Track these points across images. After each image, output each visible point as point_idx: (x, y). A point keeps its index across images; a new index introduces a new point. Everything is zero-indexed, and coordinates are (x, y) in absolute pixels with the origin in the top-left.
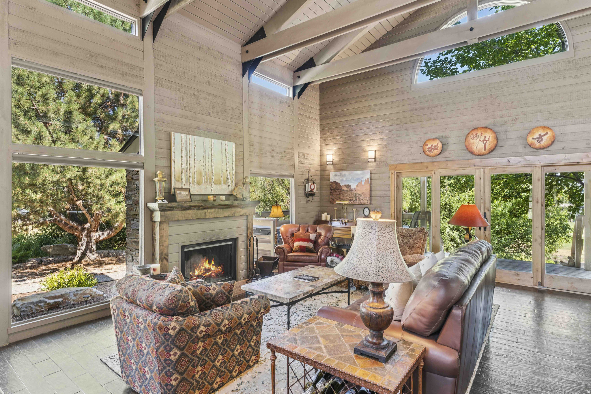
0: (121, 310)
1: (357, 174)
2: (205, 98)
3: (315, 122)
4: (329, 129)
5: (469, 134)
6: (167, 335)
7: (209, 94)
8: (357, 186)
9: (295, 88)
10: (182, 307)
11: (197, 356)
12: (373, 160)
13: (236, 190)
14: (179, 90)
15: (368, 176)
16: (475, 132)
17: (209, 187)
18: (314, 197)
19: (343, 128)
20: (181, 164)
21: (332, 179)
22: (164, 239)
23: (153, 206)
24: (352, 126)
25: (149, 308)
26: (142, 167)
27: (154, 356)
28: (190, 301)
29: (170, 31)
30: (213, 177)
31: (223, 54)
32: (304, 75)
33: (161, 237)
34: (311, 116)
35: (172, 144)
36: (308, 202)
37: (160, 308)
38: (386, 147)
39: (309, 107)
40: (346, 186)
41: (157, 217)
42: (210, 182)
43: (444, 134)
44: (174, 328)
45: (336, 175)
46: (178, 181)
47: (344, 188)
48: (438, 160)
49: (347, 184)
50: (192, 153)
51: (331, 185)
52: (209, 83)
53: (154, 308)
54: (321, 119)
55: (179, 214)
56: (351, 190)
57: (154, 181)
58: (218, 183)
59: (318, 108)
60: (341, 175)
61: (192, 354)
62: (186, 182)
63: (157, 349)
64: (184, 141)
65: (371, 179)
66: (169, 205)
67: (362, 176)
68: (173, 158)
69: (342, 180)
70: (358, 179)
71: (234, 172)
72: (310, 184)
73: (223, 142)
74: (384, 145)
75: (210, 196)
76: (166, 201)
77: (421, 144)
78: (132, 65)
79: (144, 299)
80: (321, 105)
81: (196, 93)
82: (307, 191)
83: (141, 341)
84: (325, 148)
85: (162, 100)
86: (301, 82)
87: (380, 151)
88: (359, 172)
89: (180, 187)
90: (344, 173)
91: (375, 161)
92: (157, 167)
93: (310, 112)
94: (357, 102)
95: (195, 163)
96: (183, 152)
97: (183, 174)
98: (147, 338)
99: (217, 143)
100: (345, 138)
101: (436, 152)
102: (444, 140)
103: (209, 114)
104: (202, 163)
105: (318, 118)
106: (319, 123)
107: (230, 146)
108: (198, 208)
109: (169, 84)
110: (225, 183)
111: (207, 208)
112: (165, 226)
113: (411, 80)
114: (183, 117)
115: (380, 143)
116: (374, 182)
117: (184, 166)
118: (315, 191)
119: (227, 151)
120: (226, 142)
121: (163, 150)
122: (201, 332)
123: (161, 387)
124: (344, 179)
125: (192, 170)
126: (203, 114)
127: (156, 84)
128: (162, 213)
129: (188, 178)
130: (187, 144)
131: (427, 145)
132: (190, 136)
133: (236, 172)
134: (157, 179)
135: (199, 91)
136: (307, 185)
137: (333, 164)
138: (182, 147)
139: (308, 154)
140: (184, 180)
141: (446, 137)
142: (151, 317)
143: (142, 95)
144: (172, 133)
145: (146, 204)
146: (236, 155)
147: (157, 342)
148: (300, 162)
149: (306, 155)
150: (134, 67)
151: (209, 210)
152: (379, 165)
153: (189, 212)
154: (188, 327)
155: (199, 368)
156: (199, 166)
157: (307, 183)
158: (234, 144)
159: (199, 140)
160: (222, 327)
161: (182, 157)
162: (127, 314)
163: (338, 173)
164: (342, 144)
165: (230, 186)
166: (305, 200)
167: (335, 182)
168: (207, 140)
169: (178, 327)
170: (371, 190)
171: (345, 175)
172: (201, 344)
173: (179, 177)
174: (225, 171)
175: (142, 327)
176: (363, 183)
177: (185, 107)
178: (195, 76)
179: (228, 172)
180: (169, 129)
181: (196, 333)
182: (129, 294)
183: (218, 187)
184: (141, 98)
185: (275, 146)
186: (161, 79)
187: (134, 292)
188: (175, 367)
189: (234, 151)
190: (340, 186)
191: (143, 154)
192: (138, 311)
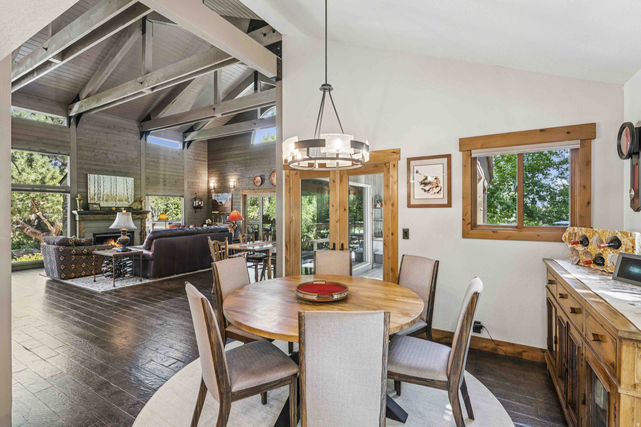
0: (44, 247)
1: (225, 195)
2: (112, 154)
3: (203, 162)
4: (212, 167)
5: (271, 175)
6: (59, 251)
7: (115, 152)
8: (225, 202)
9: (184, 143)
10: (65, 243)
11: (72, 260)
12: (233, 187)
13: (133, 204)
14: (93, 151)
15: (230, 197)
16: (274, 173)
17: (114, 203)
18: (202, 210)
19: (219, 167)
20: (95, 191)
21: (213, 198)
22: (82, 229)
23: (75, 212)
24: (223, 166)
25: (54, 244)
26: (69, 192)
27: (55, 259)
28: (70, 241)
29: (88, 120)
30: (117, 197)
31: (125, 128)
32: (188, 136)
33: (79, 228)
34: (199, 159)
35: (89, 180)
36: (195, 212)
37: (57, 243)
38: (239, 180)
39: (197, 153)
40: (220, 202)
41: (77, 218)
42: (115, 200)
43: (263, 174)
44: (61, 249)
45: (215, 196)
46: (92, 200)
47: (219, 204)
48: (261, 188)
49: (220, 201)
50: (102, 184)
51: (213, 202)
52: (115, 146)
53: (55, 244)
54: (208, 161)
55: (91, 217)
56: (222, 205)
57: (76, 200)
58: (121, 200)
59: (207, 153)
60: (218, 196)
61: (70, 259)
62: (98, 200)
63: (56, 257)
64: (96, 178)
65: (232, 198)
66: (84, 212)
67: (227, 196)
68: (89, 187)
69: (218, 199)
70: (226, 198)
71: (133, 194)
72: (197, 202)
73: (125, 178)
74: (238, 178)
75: (113, 208)
76: (82, 210)
77: (253, 179)
78: (63, 141)
79: (52, 241)
80: (208, 151)
81: (105, 152)
82: (194, 205)
83: (51, 256)
84: (210, 178)
85: (82, 157)
86: (187, 139)
87: (236, 182)
88: (226, 194)
89: (94, 202)
90: (219, 194)
91: (234, 188)
92: (78, 192)
93: (199, 157)
94: (225, 152)
95: (104, 190)
96: (96, 184)
97: (96, 196)
98: (53, 254)
99: (120, 179)
100: (220, 173)
101: (259, 184)
102: (263, 177)
103: (115, 163)
104: (109, 190)
105: (206, 160)
106: (207, 163)
107: (130, 180)
108: (104, 214)
109: (86, 149)
110: (126, 201)
111: (110, 214)
112: (82, 223)
113: (250, 141)
114: (96, 165)
115: (237, 177)
116: (234, 200)
117: (96, 192)
118: (202, 205)
119: (128, 183)
120: (127, 178)
121: (82, 184)
122: (73, 252)
123: (58, 270)
124: (219, 198)
125: (102, 194)
126: (110, 163)
127: (78, 149)
128: (80, 216)
129: (99, 199)
130: (98, 180)
131: (256, 180)
132: (101, 176)
133: (134, 194)
134: (77, 198)
135: (107, 150)
136: (195, 202)
137: (214, 189)
138: (95, 181)
139: (196, 183)
140: (96, 199)
141: (263, 175)
142: (54, 246)
143: (69, 155)
144: (88, 175)
145: (71, 212)
146: (134, 185)
147: (55, 254)
148: (189, 188)
149: (194, 183)
150: (64, 142)
151: (112, 215)
152: (236, 190)
153: (98, 216)
154: (67, 249)
155: (73, 265)
156: (107, 191)
157: (195, 200)
158: (133, 179)
159: (107, 178)
160: (84, 252)
161: (95, 187)
162: (46, 248)
163: (216, 195)
164: (219, 177)
165: (130, 202)
166: (194, 211)
167: (215, 200)
168: (113, 177)
169: (63, 249)
170: (232, 205)
171: (219, 196)
172: (74, 257)
173: (93, 198)
174: (126, 193)
175: (51, 250)
176: (228, 200)
177: (98, 160)
178: (104, 143)
179: (128, 194)
180: (86, 172)
181: (71, 252)
182: (47, 241)
183: (121, 203)
184: (69, 157)
185: (167, 179)
186: (81, 146)
187: (49, 240)
188: (62, 262)
189: (133, 182)
190: (217, 202)
191: (70, 186)
192: (50, 246)
